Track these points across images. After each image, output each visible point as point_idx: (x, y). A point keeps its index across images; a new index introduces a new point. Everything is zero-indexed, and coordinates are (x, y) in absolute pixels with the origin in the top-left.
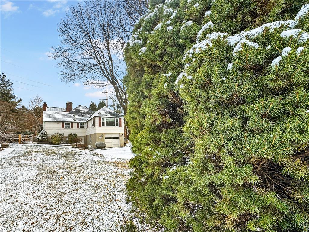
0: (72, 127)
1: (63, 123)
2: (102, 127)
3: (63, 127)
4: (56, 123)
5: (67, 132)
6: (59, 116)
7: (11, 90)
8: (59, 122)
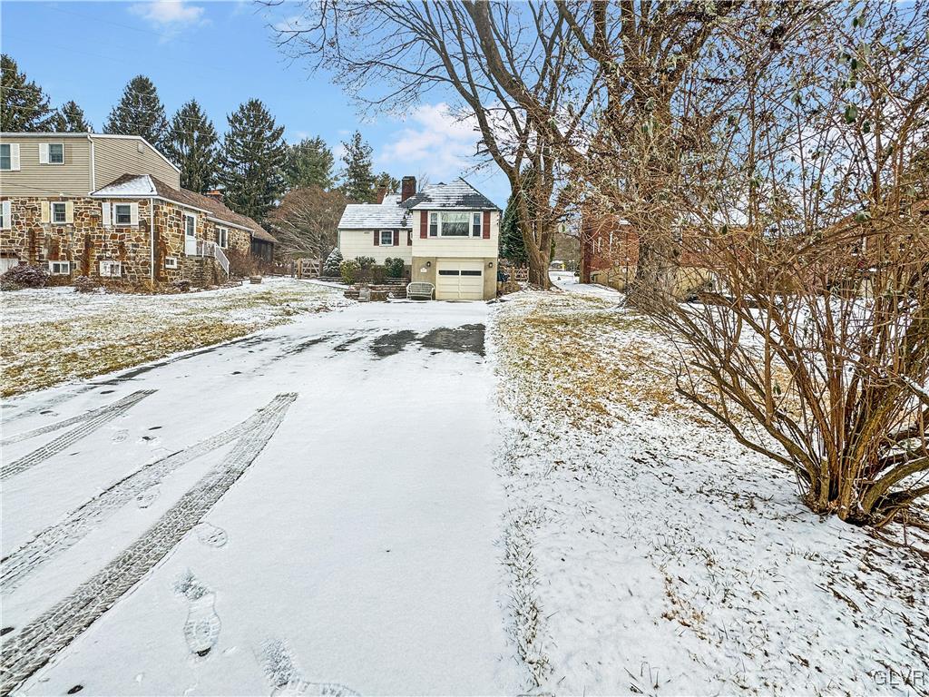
0: (396, 243)
1: (376, 231)
2: (430, 240)
3: (376, 243)
4: (363, 233)
5: (382, 255)
6: (374, 215)
7: (370, 165)
8: (370, 229)
